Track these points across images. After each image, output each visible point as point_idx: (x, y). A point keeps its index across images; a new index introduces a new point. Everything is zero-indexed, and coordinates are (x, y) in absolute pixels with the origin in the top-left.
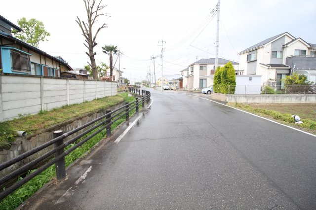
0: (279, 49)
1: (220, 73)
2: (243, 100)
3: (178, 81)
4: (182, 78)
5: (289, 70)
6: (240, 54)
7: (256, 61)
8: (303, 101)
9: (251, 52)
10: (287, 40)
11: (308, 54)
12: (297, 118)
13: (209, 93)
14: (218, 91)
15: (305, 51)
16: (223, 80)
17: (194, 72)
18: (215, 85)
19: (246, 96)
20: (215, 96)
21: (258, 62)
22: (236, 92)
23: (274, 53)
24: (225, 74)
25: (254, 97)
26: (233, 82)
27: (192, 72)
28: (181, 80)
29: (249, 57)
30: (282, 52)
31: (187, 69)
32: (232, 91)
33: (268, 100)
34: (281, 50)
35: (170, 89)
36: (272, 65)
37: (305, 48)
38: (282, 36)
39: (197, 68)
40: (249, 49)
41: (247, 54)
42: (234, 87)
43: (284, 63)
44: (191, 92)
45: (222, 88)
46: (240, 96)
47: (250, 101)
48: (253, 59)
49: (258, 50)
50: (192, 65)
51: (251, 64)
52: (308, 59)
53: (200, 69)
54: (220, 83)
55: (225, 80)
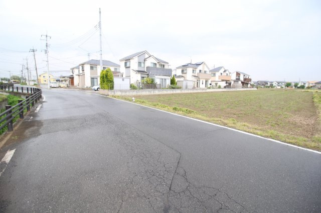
0: (142, 61)
1: (103, 75)
2: (119, 94)
3: (69, 79)
4: (72, 76)
5: (148, 74)
6: (121, 60)
7: (129, 67)
8: (152, 93)
9: (127, 60)
10: (147, 56)
11: (158, 66)
12: (133, 98)
13: (99, 89)
14: (103, 88)
15: (156, 64)
16: (105, 80)
17: (85, 71)
18: (101, 84)
19: (121, 91)
20: (101, 91)
21: (131, 68)
22: (115, 88)
23: (140, 63)
24: (107, 76)
25: (126, 91)
26: (112, 82)
27: (83, 70)
28: (72, 78)
29: (126, 63)
30: (144, 63)
31: (78, 68)
32: (112, 88)
33: (134, 93)
34: (143, 61)
35: (60, 87)
36: (139, 71)
37: (156, 62)
38: (144, 53)
39: (87, 68)
40: (125, 58)
41: (125, 61)
42: (113, 85)
43: (145, 70)
44: (83, 89)
45: (106, 86)
46: (117, 91)
47: (124, 94)
48: (128, 66)
49: (131, 60)
50: (83, 65)
51: (127, 69)
52: (158, 69)
53: (91, 69)
54: (104, 82)
55: (107, 80)
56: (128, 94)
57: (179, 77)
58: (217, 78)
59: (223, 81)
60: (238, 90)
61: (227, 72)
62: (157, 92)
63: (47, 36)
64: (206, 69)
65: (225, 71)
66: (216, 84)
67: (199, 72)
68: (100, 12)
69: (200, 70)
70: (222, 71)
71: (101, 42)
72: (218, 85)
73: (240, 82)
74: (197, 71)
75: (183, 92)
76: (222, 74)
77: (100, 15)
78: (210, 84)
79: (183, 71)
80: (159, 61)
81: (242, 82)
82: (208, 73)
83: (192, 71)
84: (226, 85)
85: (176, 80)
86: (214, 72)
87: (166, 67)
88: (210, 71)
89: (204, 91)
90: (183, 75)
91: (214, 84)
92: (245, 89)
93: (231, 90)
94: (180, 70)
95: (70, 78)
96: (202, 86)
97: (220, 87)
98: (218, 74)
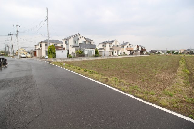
0: (76, 40)
1: (49, 49)
2: (59, 61)
3: (33, 53)
4: (35, 50)
5: (80, 48)
6: (63, 40)
8: (82, 60)
9: (67, 40)
10: (79, 37)
11: (87, 43)
12: (64, 64)
14: (50, 57)
15: (85, 41)
17: (42, 47)
19: (61, 59)
21: (69, 44)
22: (57, 57)
25: (64, 59)
26: (55, 53)
27: (41, 46)
29: (66, 41)
30: (78, 41)
31: (38, 45)
32: (55, 57)
33: (69, 60)
35: (27, 57)
36: (74, 46)
37: (85, 40)
38: (77, 35)
39: (43, 45)
40: (66, 38)
42: (55, 55)
43: (79, 46)
46: (58, 59)
47: (62, 61)
48: (67, 43)
49: (69, 40)
50: (41, 43)
51: (67, 45)
52: (86, 45)
53: (46, 45)
54: (50, 53)
55: (51, 52)
56: (65, 60)
57: (101, 49)
58: (125, 49)
59: (128, 51)
60: (138, 56)
61: (131, 46)
62: (85, 59)
63: (17, 26)
64: (118, 44)
65: (130, 45)
66: (124, 53)
67: (113, 46)
68: (47, 10)
69: (114, 45)
70: (128, 45)
71: (48, 28)
72: (125, 53)
73: (139, 51)
74: (112, 45)
75: (103, 58)
76: (128, 47)
77: (47, 12)
78: (121, 53)
79: (103, 46)
80: (88, 40)
81: (140, 51)
82: (119, 46)
83: (109, 45)
84: (130, 53)
85: (99, 51)
86: (123, 45)
87: (92, 43)
88: (120, 45)
89: (116, 57)
90: (104, 48)
91: (123, 53)
92: (142, 56)
93: (134, 56)
94: (102, 45)
95: (34, 51)
96: (116, 54)
97: (126, 55)
98: (125, 47)
